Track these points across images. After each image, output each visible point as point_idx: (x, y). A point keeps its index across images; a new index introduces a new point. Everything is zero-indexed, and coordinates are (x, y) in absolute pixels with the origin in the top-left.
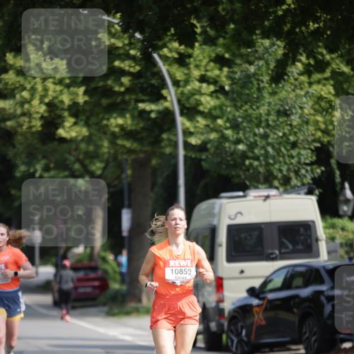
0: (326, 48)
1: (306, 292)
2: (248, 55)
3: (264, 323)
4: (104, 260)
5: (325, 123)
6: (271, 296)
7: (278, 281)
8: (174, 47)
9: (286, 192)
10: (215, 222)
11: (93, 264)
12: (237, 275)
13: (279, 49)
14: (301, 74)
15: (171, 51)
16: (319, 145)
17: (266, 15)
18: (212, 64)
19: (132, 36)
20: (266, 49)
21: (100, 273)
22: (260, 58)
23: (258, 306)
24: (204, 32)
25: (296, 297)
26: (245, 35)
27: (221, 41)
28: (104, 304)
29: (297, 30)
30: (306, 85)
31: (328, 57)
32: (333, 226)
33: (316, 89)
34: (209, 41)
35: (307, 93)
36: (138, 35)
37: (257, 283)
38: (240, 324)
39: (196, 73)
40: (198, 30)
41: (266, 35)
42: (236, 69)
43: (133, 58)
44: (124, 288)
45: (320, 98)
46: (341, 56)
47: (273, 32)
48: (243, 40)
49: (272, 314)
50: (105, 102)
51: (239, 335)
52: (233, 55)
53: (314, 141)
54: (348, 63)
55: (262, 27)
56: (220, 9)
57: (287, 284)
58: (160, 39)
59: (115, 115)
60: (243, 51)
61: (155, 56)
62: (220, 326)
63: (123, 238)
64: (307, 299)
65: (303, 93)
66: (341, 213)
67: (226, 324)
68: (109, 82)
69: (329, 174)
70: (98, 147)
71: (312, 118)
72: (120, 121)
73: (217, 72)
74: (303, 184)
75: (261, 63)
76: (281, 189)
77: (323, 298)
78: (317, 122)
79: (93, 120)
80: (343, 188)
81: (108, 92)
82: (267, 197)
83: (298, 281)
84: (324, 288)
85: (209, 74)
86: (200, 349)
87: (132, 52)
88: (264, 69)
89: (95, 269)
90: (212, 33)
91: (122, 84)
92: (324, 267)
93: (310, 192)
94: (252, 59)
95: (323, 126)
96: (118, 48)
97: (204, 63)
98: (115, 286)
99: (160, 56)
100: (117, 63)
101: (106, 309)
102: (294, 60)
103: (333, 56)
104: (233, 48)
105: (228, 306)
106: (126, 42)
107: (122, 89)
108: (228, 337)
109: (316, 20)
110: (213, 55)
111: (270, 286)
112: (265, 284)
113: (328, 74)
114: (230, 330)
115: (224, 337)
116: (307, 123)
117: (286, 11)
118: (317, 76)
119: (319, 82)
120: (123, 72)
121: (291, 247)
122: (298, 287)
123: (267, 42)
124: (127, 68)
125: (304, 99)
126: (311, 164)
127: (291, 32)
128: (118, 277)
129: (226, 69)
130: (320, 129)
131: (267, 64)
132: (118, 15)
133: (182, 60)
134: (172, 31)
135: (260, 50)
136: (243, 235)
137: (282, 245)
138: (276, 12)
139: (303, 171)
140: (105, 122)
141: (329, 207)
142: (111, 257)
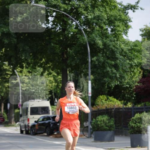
0: (51, 70)
1: (47, 122)
2: (35, 71)
3: (38, 128)
4: (4, 114)
5: (51, 85)
6: (40, 123)
7: (41, 119)
8: (19, 69)
9: (43, 100)
10: (28, 106)
11: (1, 115)
12: (32, 118)
13: (42, 70)
14: (46, 75)
15: (19, 70)
16: (50, 90)
17: (39, 63)
18: (27, 73)
19: (10, 67)
20: (39, 70)
21: (3, 117)
22: (38, 71)
23: (37, 125)
24: (26, 66)
25: (45, 123)
26: (34, 67)
27: (29, 68)
28: (4, 124)
29: (45, 66)
30: (47, 78)
31: (52, 72)
32: (53, 108)
33: (49, 78)
34: (27, 68)
35: (47, 79)
36: (12, 66)
37: (36, 120)
38: (33, 129)
39: (24, 74)
40: (24, 65)
41: (39, 67)
42: (32, 74)
43: (11, 71)
44: (8, 121)
45: (50, 80)
46: (54, 72)
47: (40, 66)
48: (34, 68)
49: (39, 126)
50: (4, 80)
51: (32, 131)
52: (32, 71)
53: (49, 89)
54: (56, 73)
55: (38, 65)
56: (29, 61)
57: (43, 120)
58: (16, 67)
59: (6, 83)
60: (35, 70)
61: (15, 71)
62: (29, 129)
63: (8, 110)
64: (47, 123)
65: (46, 79)
66: (55, 105)
67: (30, 129)
68: (5, 76)
69: (52, 97)
70: (3, 90)
71: (48, 85)
72: (7, 84)
73: (28, 74)
74: (47, 99)
75: (38, 73)
76: (42, 100)
77: (51, 123)
78: (49, 85)
79: (2, 84)
80: (55, 100)
81: (5, 78)
82: (39, 101)
83: (45, 119)
84: (51, 121)
85: (27, 75)
86: (24, 134)
87: (10, 70)
88: (38, 74)
89: (2, 116)
90: (27, 66)
91: (8, 77)
92: (51, 117)
93: (48, 100)
94: (36, 72)
95: (51, 86)
96: (7, 69)
97: (26, 72)
98: (6, 120)
99: (17, 71)
100: (7, 72)
101: (4, 125)
102: (45, 72)
103: (53, 72)
104: (32, 69)
105: (30, 125)
106: (9, 68)
107: (8, 78)
108: (30, 132)
109: (49, 64)
110: (28, 71)
111: (39, 120)
112: (38, 120)
113: (52, 75)
114: (31, 130)
115: (29, 132)
116: (47, 85)
117: (43, 62)
118: (50, 76)
119: (50, 77)
120: (8, 74)
121: (44, 112)
122: (45, 121)
123: (39, 68)
124: (9, 73)
125: (47, 81)
126: (48, 94)
127: (44, 66)
128: (7, 118)
129: (30, 74)
130: (50, 87)
131: (39, 73)
132: (7, 62)
133: (21, 72)
134: (19, 65)
135: (38, 70)
136: (34, 109)
137: (42, 112)
138: (41, 62)
139: (47, 96)
140: (4, 85)
141: (52, 103)
142: (5, 114)
